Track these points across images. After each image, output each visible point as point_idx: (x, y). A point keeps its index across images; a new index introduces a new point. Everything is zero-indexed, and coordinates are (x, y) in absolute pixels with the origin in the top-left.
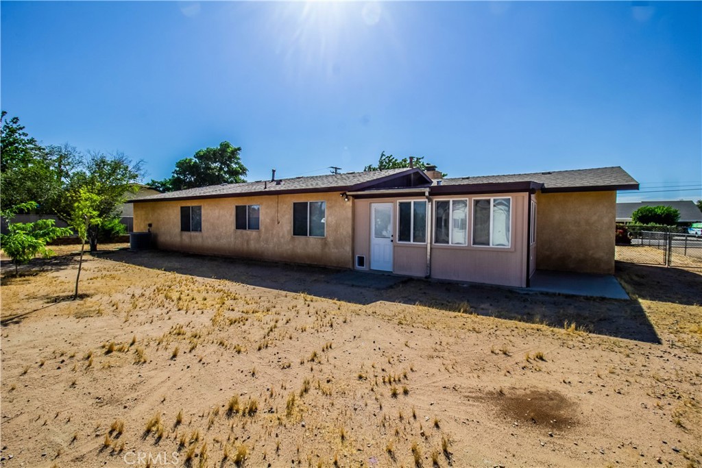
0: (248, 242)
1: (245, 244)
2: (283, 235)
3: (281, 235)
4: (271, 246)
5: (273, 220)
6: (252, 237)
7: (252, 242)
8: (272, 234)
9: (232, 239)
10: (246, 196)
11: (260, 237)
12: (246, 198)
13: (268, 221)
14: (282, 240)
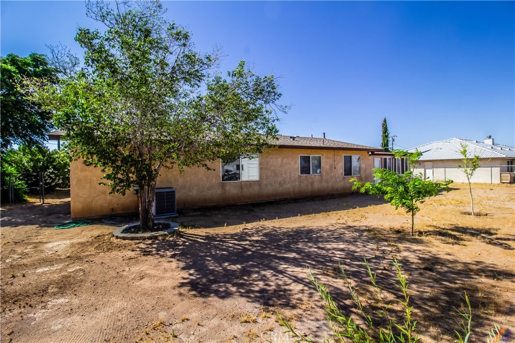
0: (312, 183)
1: (310, 186)
2: (338, 177)
3: (337, 176)
4: (330, 184)
5: (331, 167)
6: (315, 180)
7: (316, 183)
8: (331, 176)
9: (297, 183)
10: (307, 148)
11: (322, 179)
12: (309, 150)
13: (328, 167)
14: (338, 180)
